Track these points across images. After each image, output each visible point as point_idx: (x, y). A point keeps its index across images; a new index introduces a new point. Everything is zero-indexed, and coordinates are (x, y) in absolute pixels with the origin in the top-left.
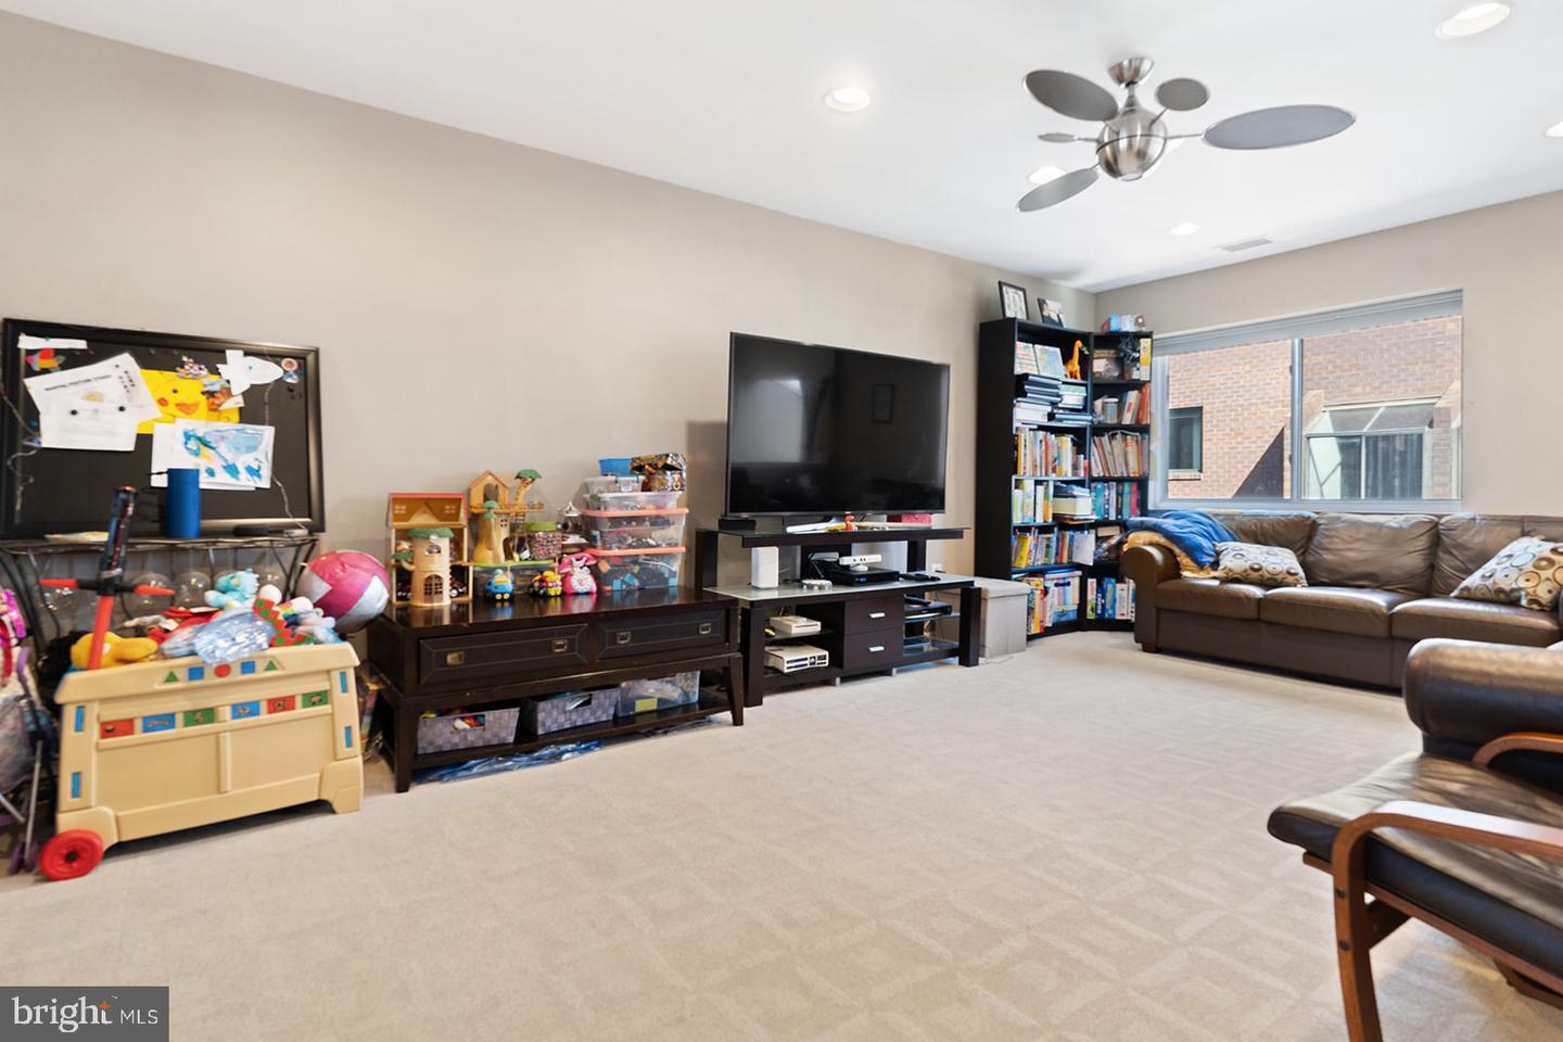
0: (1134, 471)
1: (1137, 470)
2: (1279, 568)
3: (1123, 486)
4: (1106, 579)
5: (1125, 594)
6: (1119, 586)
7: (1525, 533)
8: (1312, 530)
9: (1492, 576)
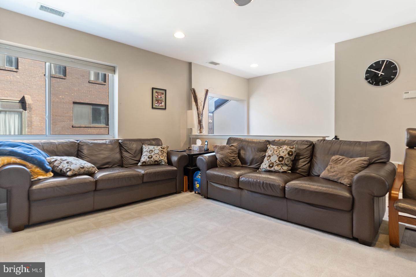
7: (143, 144)
8: (78, 147)
9: (152, 157)
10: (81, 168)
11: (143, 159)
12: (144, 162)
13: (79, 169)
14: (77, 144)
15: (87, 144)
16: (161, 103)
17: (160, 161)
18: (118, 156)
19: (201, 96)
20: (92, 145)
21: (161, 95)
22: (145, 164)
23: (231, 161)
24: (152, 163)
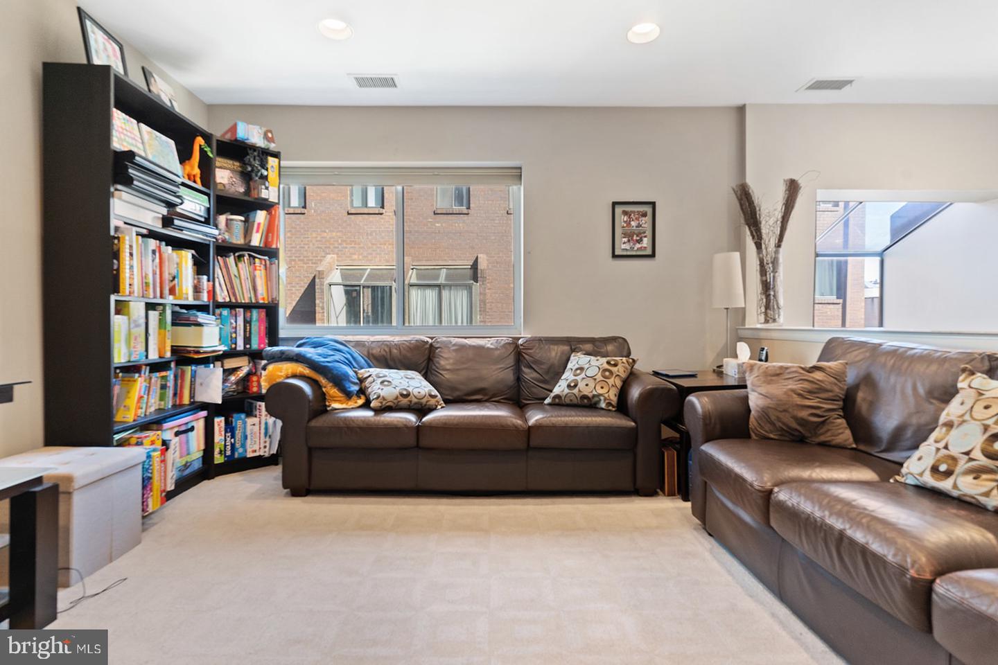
0: (263, 296)
1: (265, 296)
2: (423, 393)
3: (251, 312)
4: (235, 415)
5: (257, 427)
6: (250, 421)
7: (573, 351)
8: (430, 352)
9: (576, 386)
10: (402, 395)
11: (557, 390)
12: (557, 397)
13: (397, 398)
14: (428, 346)
15: (446, 345)
16: (640, 241)
17: (596, 399)
18: (509, 376)
19: (769, 206)
20: (454, 348)
21: (637, 219)
22: (559, 403)
23: (803, 422)
24: (575, 401)
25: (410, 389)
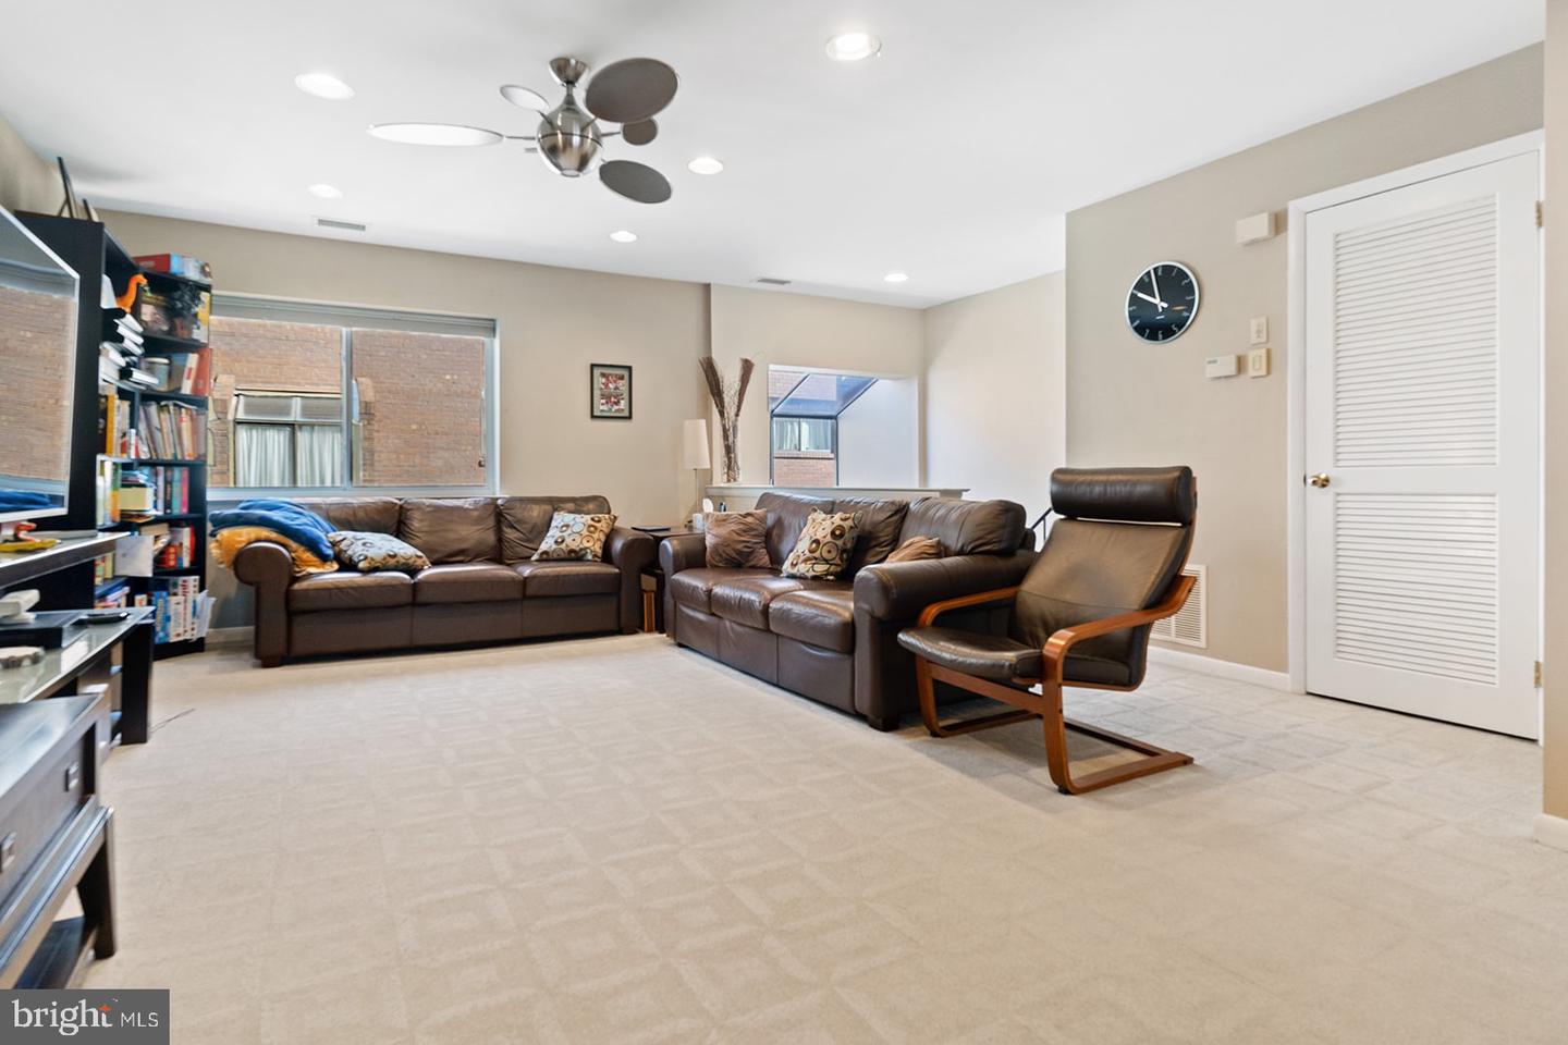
0: (188, 453)
1: (191, 452)
2: (409, 554)
3: (172, 471)
4: (155, 593)
5: (181, 607)
6: (173, 599)
7: (555, 510)
8: (400, 515)
9: (563, 541)
10: (390, 556)
11: (543, 547)
12: (545, 553)
13: (385, 559)
14: (397, 508)
15: (419, 507)
16: (617, 403)
17: (583, 552)
18: (491, 538)
20: (428, 509)
21: (615, 382)
22: (546, 558)
23: (739, 553)
24: (563, 555)
25: (396, 550)
